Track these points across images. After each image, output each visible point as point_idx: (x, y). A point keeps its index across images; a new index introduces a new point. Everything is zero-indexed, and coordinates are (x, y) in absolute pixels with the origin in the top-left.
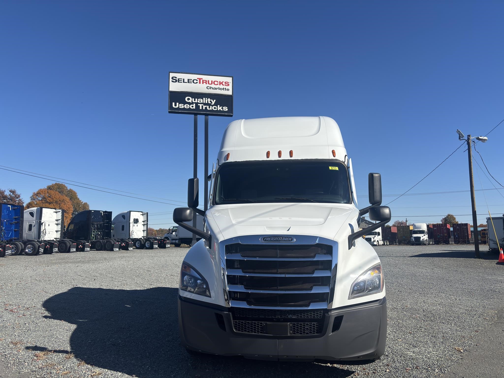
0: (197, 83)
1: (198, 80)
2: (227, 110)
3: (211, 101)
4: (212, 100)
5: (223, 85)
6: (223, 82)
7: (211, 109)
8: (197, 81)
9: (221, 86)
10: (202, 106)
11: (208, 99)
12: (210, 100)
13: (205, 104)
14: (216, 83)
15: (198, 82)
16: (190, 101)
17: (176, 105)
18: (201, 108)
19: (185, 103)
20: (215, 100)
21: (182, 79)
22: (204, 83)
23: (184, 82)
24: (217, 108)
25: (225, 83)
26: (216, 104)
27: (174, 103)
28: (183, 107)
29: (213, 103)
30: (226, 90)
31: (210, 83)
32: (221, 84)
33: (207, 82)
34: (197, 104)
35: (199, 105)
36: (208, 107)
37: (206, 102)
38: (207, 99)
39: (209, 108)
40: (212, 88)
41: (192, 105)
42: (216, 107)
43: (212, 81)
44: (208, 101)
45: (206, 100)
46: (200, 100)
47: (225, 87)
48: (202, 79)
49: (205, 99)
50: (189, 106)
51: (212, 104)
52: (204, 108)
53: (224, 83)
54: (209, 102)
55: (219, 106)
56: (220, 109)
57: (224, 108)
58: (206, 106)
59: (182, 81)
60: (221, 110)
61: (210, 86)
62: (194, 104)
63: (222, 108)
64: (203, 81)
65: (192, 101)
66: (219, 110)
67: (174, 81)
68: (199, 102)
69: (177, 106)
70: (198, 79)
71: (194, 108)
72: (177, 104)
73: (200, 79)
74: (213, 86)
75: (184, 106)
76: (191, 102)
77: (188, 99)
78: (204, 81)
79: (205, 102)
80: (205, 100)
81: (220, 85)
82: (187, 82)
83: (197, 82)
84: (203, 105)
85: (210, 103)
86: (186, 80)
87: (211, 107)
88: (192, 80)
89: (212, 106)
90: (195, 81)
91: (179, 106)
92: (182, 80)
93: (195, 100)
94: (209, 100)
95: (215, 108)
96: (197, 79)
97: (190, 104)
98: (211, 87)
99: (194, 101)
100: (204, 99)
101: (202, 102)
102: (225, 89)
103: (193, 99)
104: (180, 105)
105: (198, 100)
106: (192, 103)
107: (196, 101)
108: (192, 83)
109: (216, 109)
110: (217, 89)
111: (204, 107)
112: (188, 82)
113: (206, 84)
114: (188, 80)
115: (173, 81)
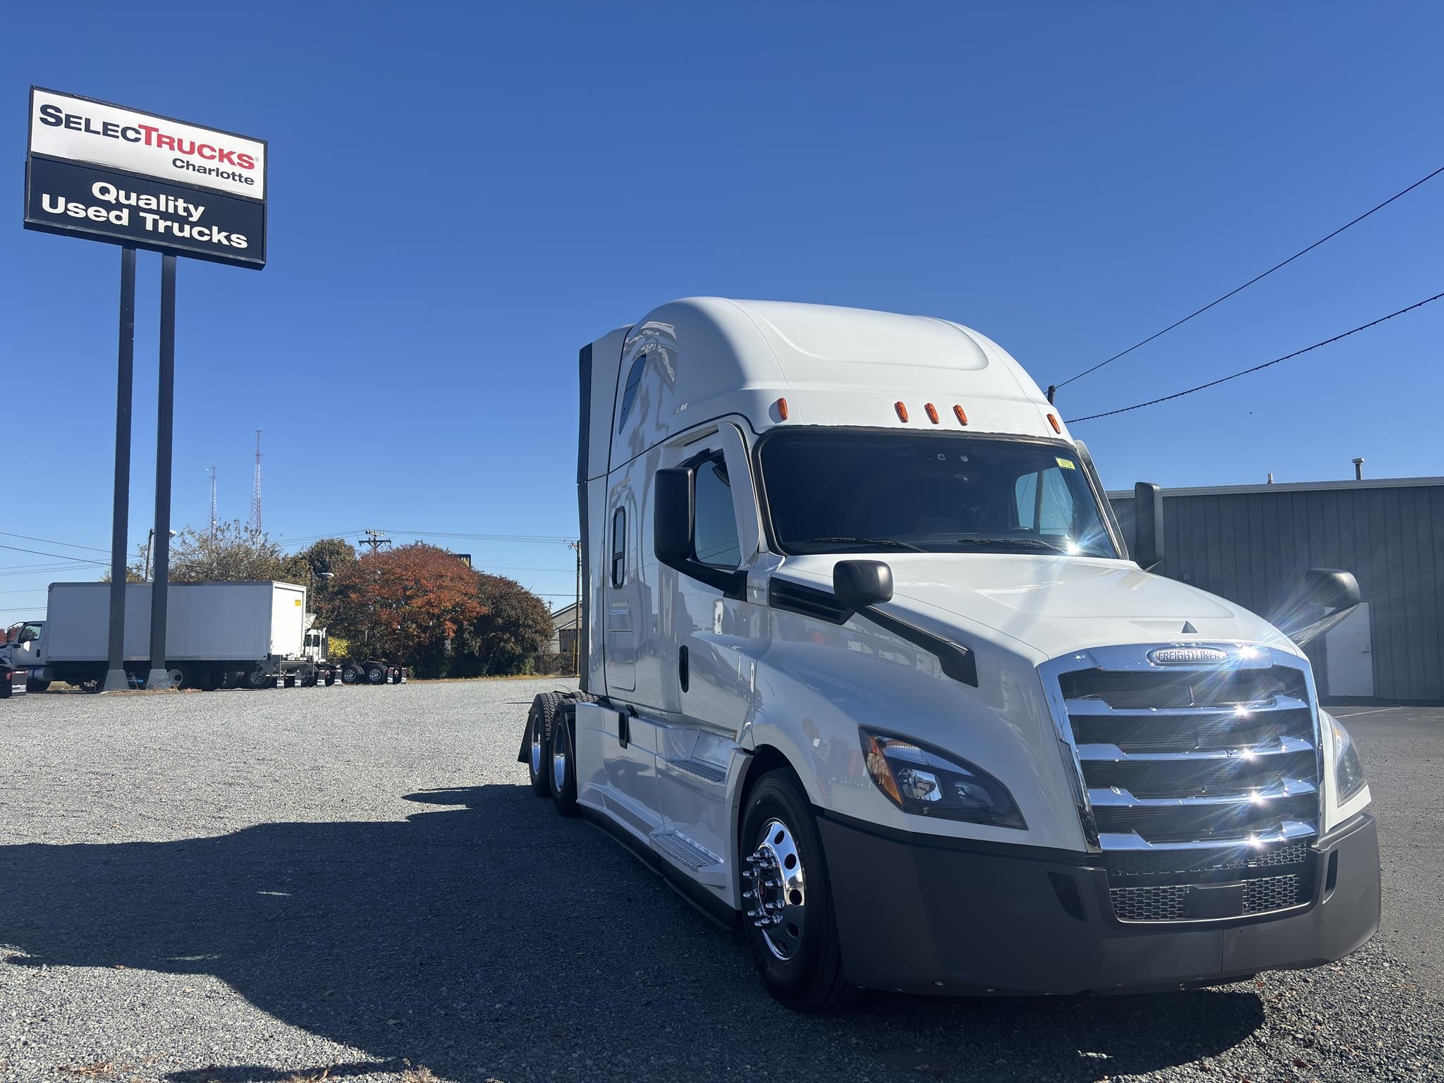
0: (137, 140)
1: (140, 130)
2: (244, 245)
3: (186, 209)
4: (191, 207)
5: (232, 162)
6: (232, 153)
7: (186, 234)
8: (139, 133)
9: (225, 166)
10: (155, 222)
11: (176, 200)
12: (185, 205)
13: (165, 216)
14: (206, 152)
15: (143, 136)
16: (110, 197)
17: (54, 204)
18: (149, 227)
19: (90, 201)
20: (201, 209)
21: (81, 118)
22: (165, 147)
23: (88, 129)
24: (211, 235)
25: (240, 157)
26: (204, 221)
27: (46, 198)
28: (82, 214)
29: (196, 214)
30: (243, 180)
31: (186, 147)
32: (225, 160)
33: (176, 145)
34: (134, 210)
35: (142, 214)
36: (176, 226)
37: (171, 210)
38: (173, 198)
39: (181, 230)
40: (191, 167)
41: (118, 213)
42: (207, 231)
43: (192, 144)
44: (176, 207)
45: (171, 204)
46: (147, 199)
47: (238, 170)
48: (157, 130)
49: (167, 200)
50: (104, 213)
51: (190, 219)
52: (161, 229)
53: (234, 158)
54: (181, 212)
55: (215, 229)
56: (219, 240)
57: (234, 237)
58: (169, 223)
59: (83, 126)
60: (225, 242)
61: (185, 157)
62: (126, 211)
63: (228, 238)
64: (160, 137)
65: (117, 199)
66: (215, 240)
67: (52, 120)
68: (142, 204)
69: (60, 210)
70: (140, 126)
71: (125, 222)
72: (61, 200)
73: (149, 130)
74: (195, 159)
75: (86, 211)
76: (114, 202)
77: (104, 191)
78: (164, 139)
79: (164, 210)
80: (165, 203)
81: (221, 160)
82: (99, 133)
83: (138, 136)
84: (157, 217)
85: (185, 214)
86: (97, 125)
87: (187, 227)
88: (120, 129)
89: (193, 225)
90: (131, 134)
91: (66, 209)
92: (83, 122)
93: (128, 197)
94: (181, 203)
95: (201, 234)
96: (137, 128)
97: (108, 206)
98: (188, 162)
99: (122, 200)
100: (163, 197)
101: (154, 207)
102: (240, 176)
103: (122, 193)
104: (71, 206)
105: (138, 199)
106: (119, 206)
107: (133, 201)
108: (117, 137)
109: (206, 238)
110: (210, 174)
111: (162, 225)
112: (105, 133)
113: (172, 148)
114: (105, 125)
115: (44, 121)
